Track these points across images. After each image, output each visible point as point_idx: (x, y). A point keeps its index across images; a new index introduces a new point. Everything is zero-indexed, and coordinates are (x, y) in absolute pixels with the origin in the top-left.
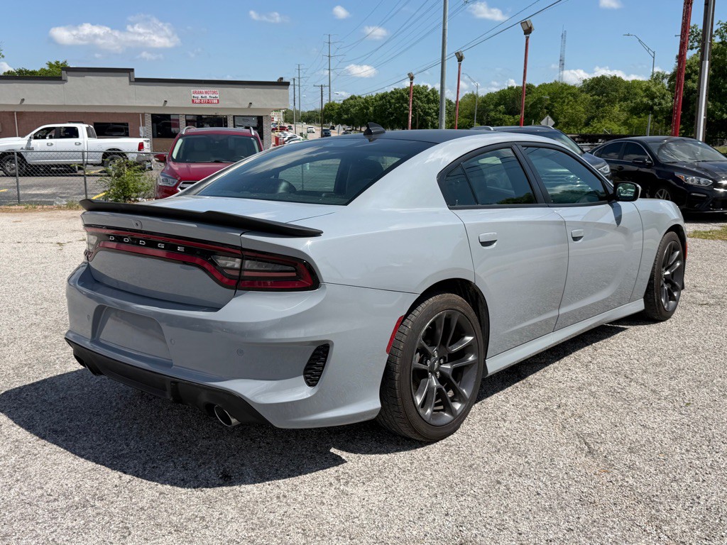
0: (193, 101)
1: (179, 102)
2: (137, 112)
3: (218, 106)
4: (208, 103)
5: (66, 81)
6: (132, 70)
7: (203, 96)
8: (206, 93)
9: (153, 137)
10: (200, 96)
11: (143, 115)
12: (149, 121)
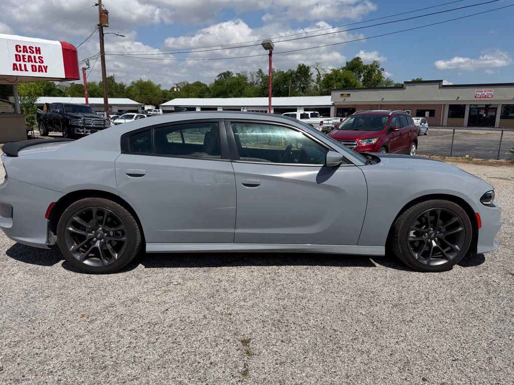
0: (475, 96)
1: (466, 97)
2: (441, 104)
3: (492, 99)
4: (485, 97)
5: (405, 88)
6: (442, 81)
7: (483, 93)
8: (485, 91)
9: (448, 117)
10: (480, 94)
11: (444, 105)
12: (447, 109)
